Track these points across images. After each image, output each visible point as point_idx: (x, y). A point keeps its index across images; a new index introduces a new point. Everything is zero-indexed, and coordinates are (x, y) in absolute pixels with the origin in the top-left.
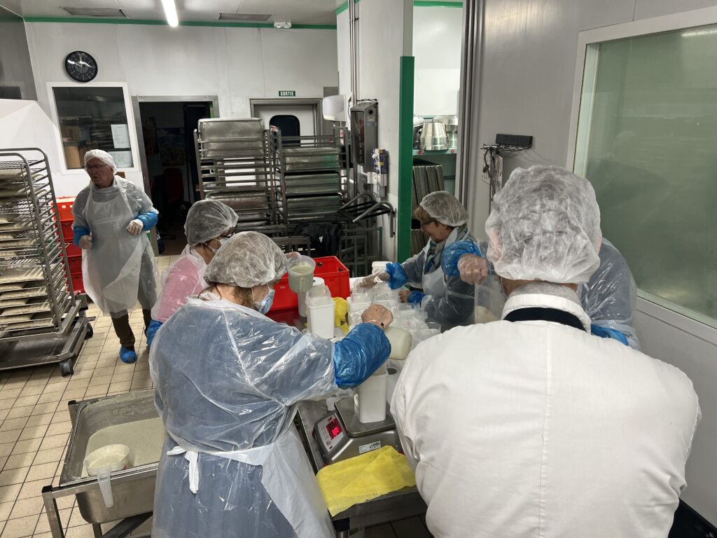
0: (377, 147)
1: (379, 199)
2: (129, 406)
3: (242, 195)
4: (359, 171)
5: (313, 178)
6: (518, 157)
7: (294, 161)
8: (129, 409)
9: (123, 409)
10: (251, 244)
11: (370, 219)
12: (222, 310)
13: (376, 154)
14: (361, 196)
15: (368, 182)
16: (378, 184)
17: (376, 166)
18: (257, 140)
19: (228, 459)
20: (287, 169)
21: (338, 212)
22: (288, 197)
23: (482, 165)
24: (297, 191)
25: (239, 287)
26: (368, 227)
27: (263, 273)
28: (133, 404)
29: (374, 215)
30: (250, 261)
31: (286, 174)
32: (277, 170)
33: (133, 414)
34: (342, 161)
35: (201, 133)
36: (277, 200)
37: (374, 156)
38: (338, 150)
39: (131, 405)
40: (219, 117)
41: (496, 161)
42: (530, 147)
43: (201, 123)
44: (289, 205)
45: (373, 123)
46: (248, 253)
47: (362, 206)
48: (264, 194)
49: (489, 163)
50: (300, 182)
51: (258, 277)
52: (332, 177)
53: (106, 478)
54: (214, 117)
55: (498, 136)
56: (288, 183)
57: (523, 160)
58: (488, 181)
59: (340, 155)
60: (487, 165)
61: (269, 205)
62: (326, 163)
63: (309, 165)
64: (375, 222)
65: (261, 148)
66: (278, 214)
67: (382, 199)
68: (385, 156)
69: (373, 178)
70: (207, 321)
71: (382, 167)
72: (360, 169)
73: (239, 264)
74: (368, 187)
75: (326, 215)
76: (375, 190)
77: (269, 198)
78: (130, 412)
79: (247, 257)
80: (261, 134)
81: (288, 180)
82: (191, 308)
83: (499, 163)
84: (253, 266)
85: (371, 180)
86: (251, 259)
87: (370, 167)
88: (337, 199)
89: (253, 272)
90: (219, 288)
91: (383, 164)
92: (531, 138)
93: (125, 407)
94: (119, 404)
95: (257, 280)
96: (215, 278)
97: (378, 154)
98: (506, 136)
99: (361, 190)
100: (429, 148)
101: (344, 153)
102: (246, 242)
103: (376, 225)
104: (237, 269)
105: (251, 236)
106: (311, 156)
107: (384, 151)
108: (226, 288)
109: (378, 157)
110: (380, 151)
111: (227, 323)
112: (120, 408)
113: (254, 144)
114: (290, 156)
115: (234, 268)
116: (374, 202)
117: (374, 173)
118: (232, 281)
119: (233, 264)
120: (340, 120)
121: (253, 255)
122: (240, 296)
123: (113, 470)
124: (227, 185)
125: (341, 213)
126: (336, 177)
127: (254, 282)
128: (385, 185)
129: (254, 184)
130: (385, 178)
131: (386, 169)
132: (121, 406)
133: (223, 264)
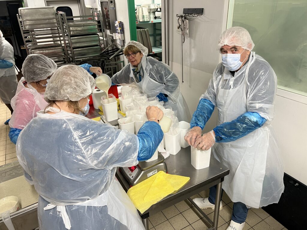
0: (116, 20)
1: (120, 46)
2: (11, 170)
3: (49, 49)
4: (107, 34)
5: (86, 38)
6: (196, 20)
7: (75, 29)
8: (11, 172)
9: (8, 172)
10: (72, 73)
11: (116, 57)
12: (64, 118)
13: (117, 24)
14: (111, 46)
15: (114, 39)
16: (119, 39)
17: (117, 30)
18: (53, 19)
19: (85, 206)
20: (71, 33)
21: (100, 54)
22: (74, 48)
23: (176, 25)
24: (78, 45)
25: (71, 101)
26: (116, 61)
27: (85, 90)
28: (13, 169)
29: (118, 55)
30: (75, 84)
31: (71, 36)
32: (65, 34)
33: (14, 174)
34: (99, 28)
35: (21, 16)
36: (67, 51)
37: (116, 25)
38: (96, 23)
39: (12, 170)
40: (28, 7)
41: (185, 22)
42: (202, 14)
43: (20, 10)
44: (75, 52)
45: (113, 8)
46: (72, 79)
47: (111, 51)
48: (61, 47)
49: (180, 24)
50: (79, 40)
51: (83, 93)
52: (95, 37)
53: (8, 218)
54: (25, 7)
55: (184, 9)
56: (73, 41)
57: (199, 21)
58: (181, 33)
59: (98, 25)
60: (180, 25)
61: (64, 53)
62: (91, 29)
63: (82, 31)
64: (119, 59)
65: (56, 23)
66: (69, 58)
67: (122, 46)
68: (121, 25)
69: (117, 36)
70: (57, 128)
71: (120, 30)
72: (108, 32)
73: (69, 86)
74: (113, 41)
75: (94, 57)
76: (118, 42)
77: (63, 49)
78: (12, 173)
79: (73, 82)
80: (55, 15)
81: (72, 39)
82: (42, 120)
83: (186, 23)
84: (78, 86)
85: (115, 37)
86: (76, 82)
87: (114, 31)
88: (98, 48)
89: (79, 91)
90: (58, 104)
91: (121, 28)
92: (203, 9)
93: (9, 171)
94: (5, 170)
95: (82, 95)
96: (54, 98)
97: (118, 24)
98: (189, 9)
99: (110, 43)
100: (141, 20)
101: (99, 24)
102: (69, 72)
103: (120, 60)
104: (69, 90)
105: (71, 68)
106: (83, 26)
107: (121, 22)
108: (62, 103)
109: (118, 25)
110: (119, 22)
111: (71, 128)
112: (6, 172)
113: (51, 21)
114: (72, 27)
115: (67, 89)
116: (118, 49)
117: (116, 34)
118: (66, 98)
119: (65, 87)
120: (94, 7)
121: (76, 80)
122: (72, 106)
123: (11, 212)
124: (38, 44)
125: (102, 55)
126: (97, 37)
127: (80, 97)
128: (123, 39)
129: (52, 43)
130: (123, 36)
131: (122, 31)
132: (6, 171)
133: (57, 88)
